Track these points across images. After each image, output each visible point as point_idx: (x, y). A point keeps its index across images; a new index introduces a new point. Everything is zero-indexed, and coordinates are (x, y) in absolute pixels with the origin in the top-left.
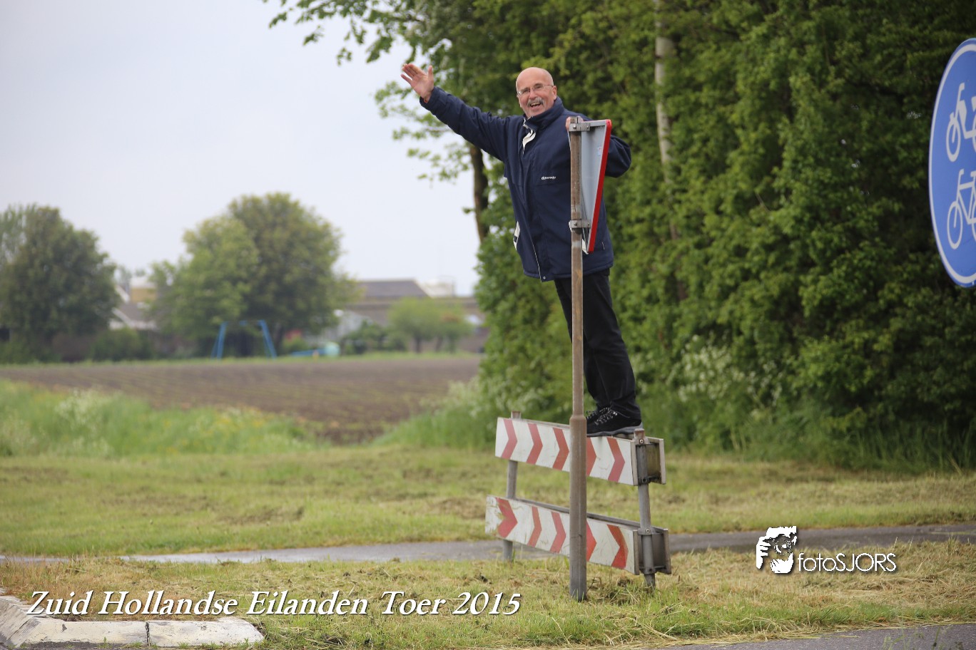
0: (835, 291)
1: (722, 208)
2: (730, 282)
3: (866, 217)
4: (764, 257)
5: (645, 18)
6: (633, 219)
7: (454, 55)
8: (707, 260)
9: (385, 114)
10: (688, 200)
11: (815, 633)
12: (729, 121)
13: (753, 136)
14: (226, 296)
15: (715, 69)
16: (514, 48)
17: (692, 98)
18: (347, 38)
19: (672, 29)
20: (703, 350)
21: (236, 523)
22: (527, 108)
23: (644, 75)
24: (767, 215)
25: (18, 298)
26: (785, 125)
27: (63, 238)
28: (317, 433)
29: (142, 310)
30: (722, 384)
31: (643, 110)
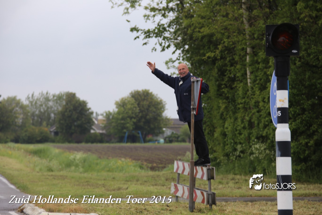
1: (265, 100)
2: (267, 123)
3: (307, 104)
5: (243, 42)
6: (239, 103)
7: (187, 51)
8: (260, 116)
9: (168, 68)
10: (255, 98)
14: (128, 123)
15: (263, 58)
16: (205, 49)
17: (257, 66)
18: (156, 44)
19: (252, 45)
20: (258, 144)
23: (244, 59)
25: (62, 122)
27: (77, 102)
28: (148, 167)
29: (101, 126)
30: (263, 155)
31: (243, 69)
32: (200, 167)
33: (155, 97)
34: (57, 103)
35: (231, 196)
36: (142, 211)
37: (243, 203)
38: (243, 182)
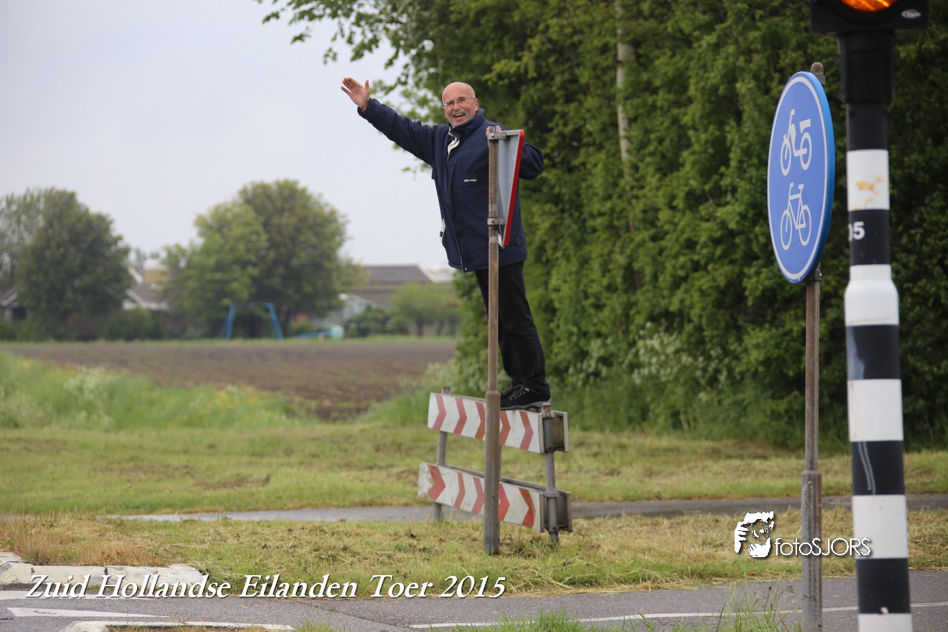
0: (775, 283)
1: (675, 203)
2: (681, 273)
4: (711, 250)
5: (607, 25)
6: (595, 212)
7: (432, 57)
8: (661, 252)
10: (645, 196)
11: (694, 585)
12: (683, 123)
13: (703, 137)
14: (235, 280)
15: (670, 74)
16: (488, 50)
17: (650, 100)
18: (334, 39)
19: (632, 36)
20: (656, 336)
21: (209, 489)
22: (452, 118)
23: (607, 78)
24: (715, 211)
25: (34, 278)
26: (732, 127)
27: (79, 220)
28: (309, 411)
29: (155, 291)
30: (672, 368)
31: (605, 111)
32: (517, 412)
33: (317, 203)
34: (19, 222)
35: (597, 499)
36: (337, 554)
37: (644, 521)
38: (614, 453)
